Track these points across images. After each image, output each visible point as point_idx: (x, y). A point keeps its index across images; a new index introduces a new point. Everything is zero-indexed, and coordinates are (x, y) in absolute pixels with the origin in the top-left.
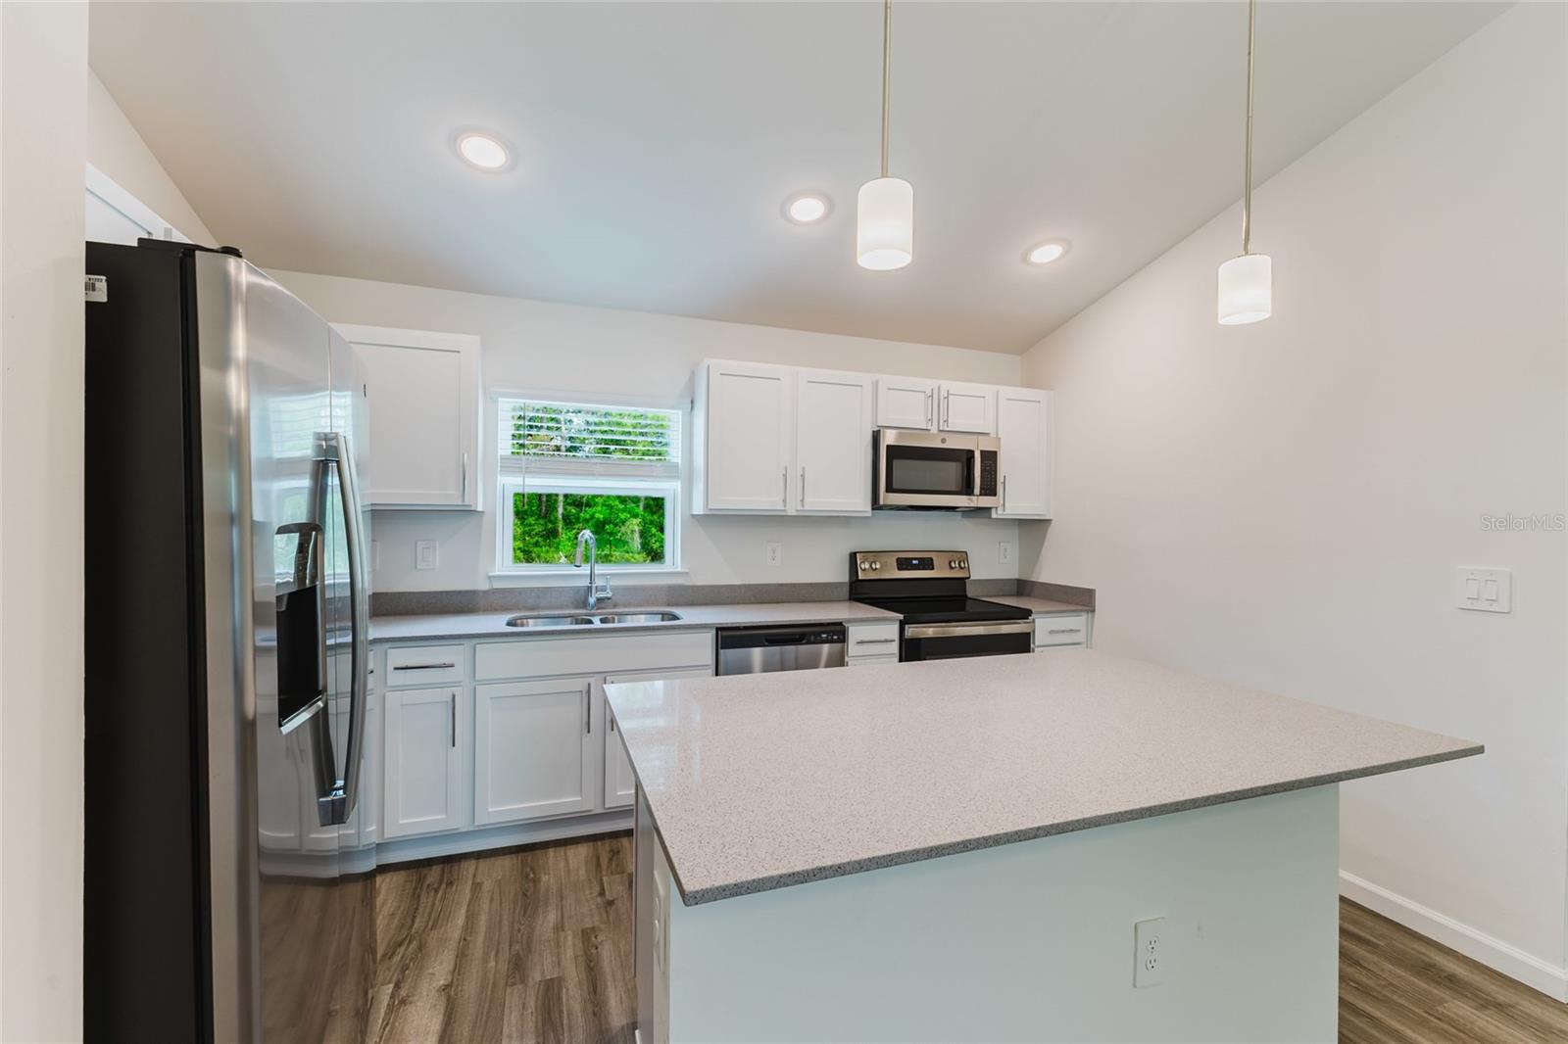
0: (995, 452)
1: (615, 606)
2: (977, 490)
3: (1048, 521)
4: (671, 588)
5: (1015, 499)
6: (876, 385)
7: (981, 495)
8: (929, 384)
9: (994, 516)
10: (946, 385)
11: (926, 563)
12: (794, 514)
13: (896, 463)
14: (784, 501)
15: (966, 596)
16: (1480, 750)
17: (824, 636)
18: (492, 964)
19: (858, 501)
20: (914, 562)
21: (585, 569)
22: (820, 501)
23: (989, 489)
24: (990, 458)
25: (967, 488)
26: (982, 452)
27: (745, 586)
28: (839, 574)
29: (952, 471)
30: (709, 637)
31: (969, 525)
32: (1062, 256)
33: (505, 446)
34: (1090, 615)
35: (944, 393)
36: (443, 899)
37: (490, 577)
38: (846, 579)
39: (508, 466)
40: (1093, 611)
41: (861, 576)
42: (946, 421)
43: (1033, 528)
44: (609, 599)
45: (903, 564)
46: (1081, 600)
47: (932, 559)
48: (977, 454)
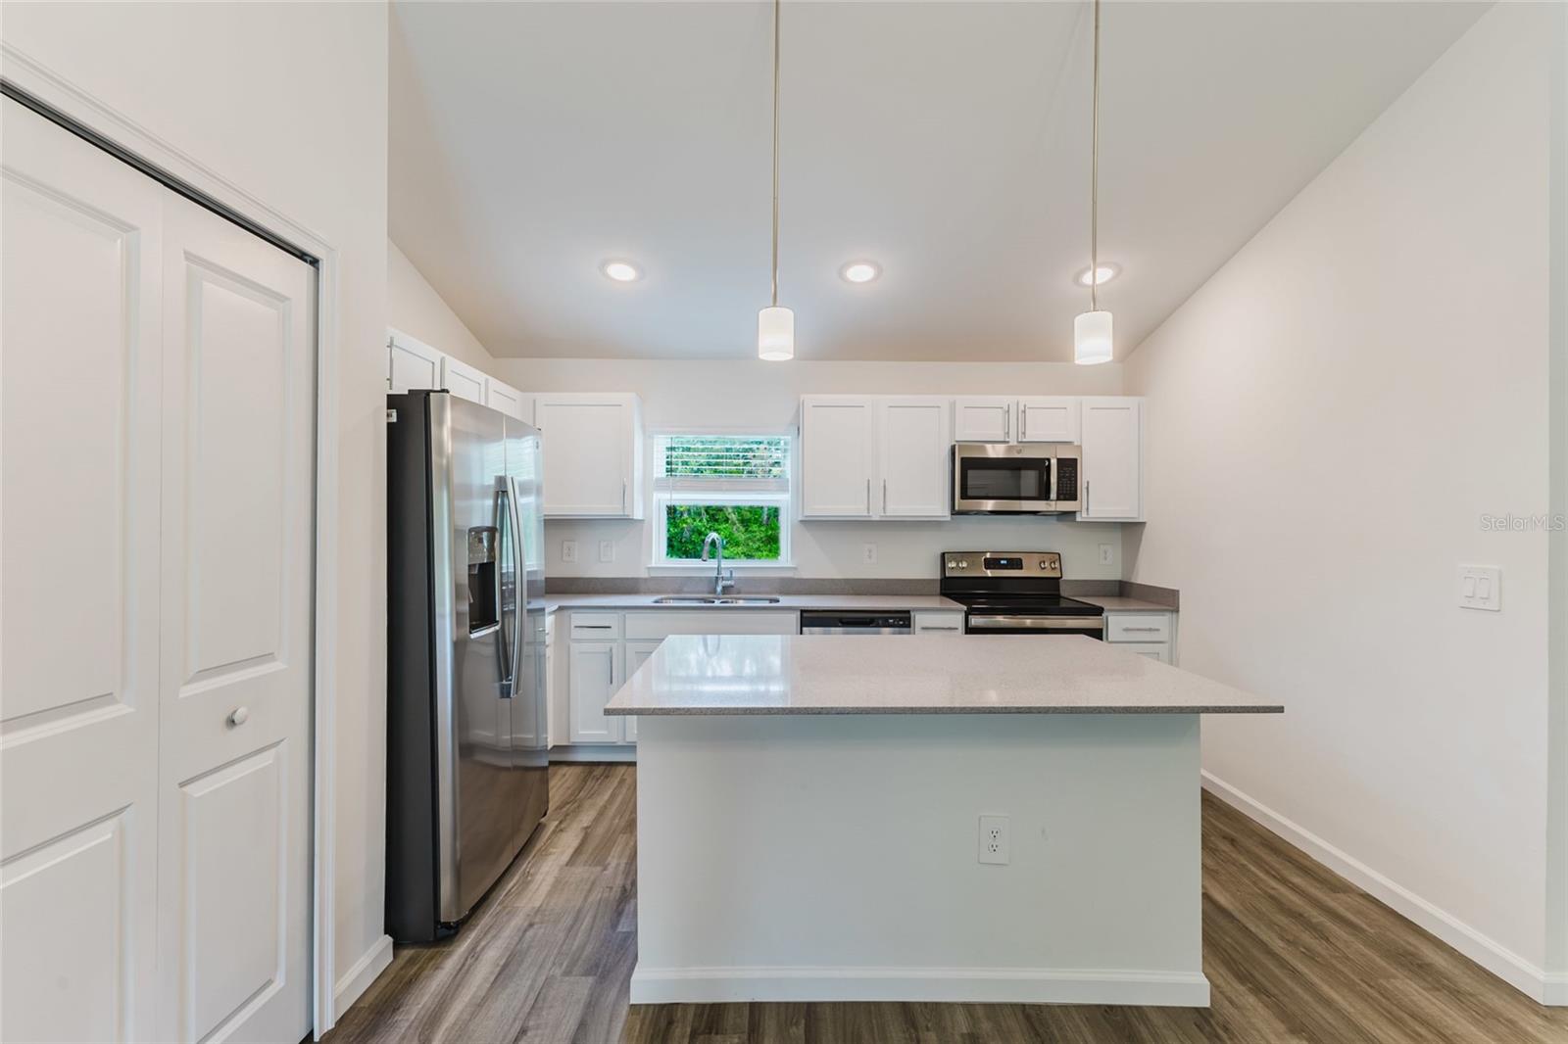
0: (1076, 460)
1: (739, 593)
2: (1053, 495)
3: (1142, 524)
4: (783, 580)
5: (1099, 500)
6: (953, 406)
7: (1058, 499)
8: (1006, 400)
9: (1078, 519)
10: (1024, 400)
11: (1016, 564)
12: (878, 519)
13: (971, 473)
14: (868, 509)
15: (1059, 597)
16: (1280, 710)
17: (891, 621)
18: (617, 821)
19: (940, 509)
20: (1002, 562)
21: (712, 563)
22: (898, 509)
23: (1069, 492)
24: (1069, 467)
25: (1044, 495)
26: (1058, 459)
27: (845, 580)
28: (929, 572)
29: (1029, 479)
30: (795, 617)
31: (1061, 528)
32: (1114, 278)
33: (660, 470)
34: (1174, 615)
35: (1022, 408)
36: (600, 784)
37: (649, 568)
38: (937, 576)
40: (1177, 611)
41: (947, 575)
42: (1024, 433)
43: (1130, 530)
44: (732, 586)
45: (991, 563)
46: (1164, 600)
47: (1021, 560)
48: (1054, 462)
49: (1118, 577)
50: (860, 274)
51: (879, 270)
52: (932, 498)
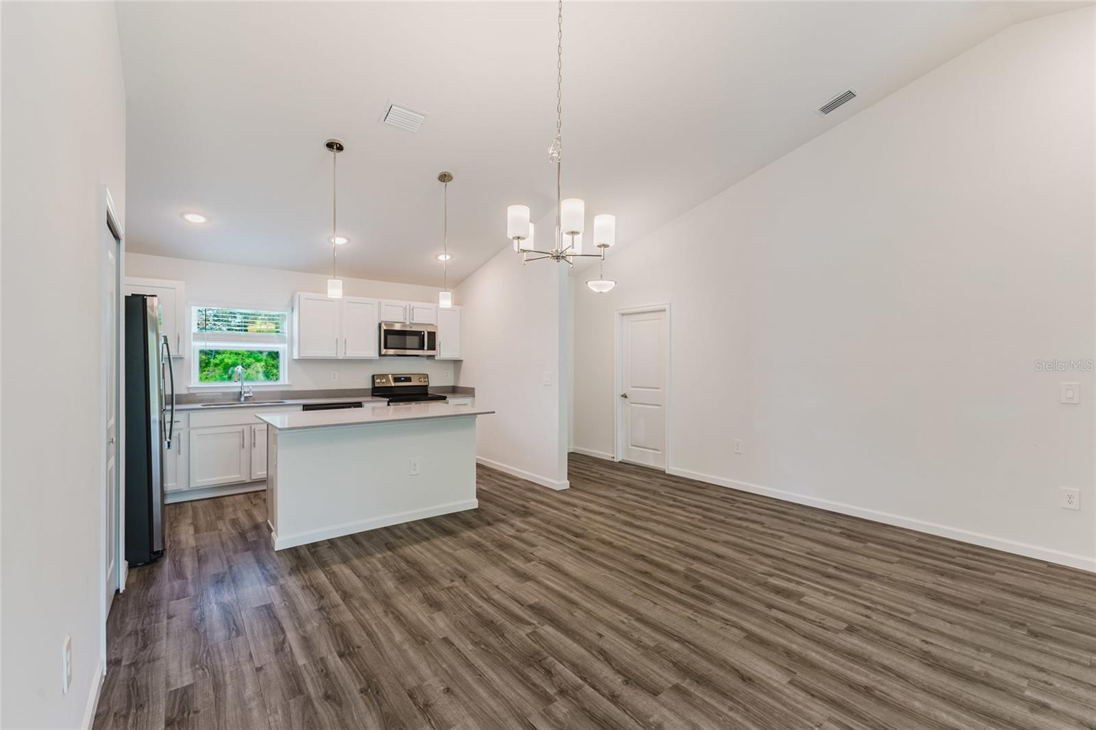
0: (435, 333)
1: (253, 400)
2: (426, 348)
3: (462, 361)
4: (283, 392)
5: (445, 350)
6: (380, 303)
7: (428, 349)
8: (404, 303)
9: (436, 358)
10: (413, 304)
11: (408, 379)
12: (341, 358)
13: (389, 337)
14: (337, 353)
15: (427, 394)
16: (494, 412)
19: (374, 354)
20: (402, 379)
21: (239, 384)
22: (353, 353)
23: (432, 347)
24: (432, 335)
25: (422, 347)
26: (428, 332)
27: (320, 390)
28: (367, 385)
29: (416, 339)
30: (299, 407)
31: (428, 362)
32: (451, 259)
33: (195, 329)
34: (473, 398)
35: (411, 308)
37: (188, 388)
38: (370, 387)
39: (197, 337)
40: (474, 396)
41: (376, 385)
42: (413, 319)
43: (457, 363)
44: (251, 397)
45: (396, 379)
46: (469, 392)
47: (410, 378)
48: (426, 333)
49: (452, 384)
50: (340, 241)
51: (349, 240)
52: (369, 348)
